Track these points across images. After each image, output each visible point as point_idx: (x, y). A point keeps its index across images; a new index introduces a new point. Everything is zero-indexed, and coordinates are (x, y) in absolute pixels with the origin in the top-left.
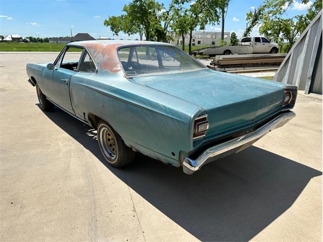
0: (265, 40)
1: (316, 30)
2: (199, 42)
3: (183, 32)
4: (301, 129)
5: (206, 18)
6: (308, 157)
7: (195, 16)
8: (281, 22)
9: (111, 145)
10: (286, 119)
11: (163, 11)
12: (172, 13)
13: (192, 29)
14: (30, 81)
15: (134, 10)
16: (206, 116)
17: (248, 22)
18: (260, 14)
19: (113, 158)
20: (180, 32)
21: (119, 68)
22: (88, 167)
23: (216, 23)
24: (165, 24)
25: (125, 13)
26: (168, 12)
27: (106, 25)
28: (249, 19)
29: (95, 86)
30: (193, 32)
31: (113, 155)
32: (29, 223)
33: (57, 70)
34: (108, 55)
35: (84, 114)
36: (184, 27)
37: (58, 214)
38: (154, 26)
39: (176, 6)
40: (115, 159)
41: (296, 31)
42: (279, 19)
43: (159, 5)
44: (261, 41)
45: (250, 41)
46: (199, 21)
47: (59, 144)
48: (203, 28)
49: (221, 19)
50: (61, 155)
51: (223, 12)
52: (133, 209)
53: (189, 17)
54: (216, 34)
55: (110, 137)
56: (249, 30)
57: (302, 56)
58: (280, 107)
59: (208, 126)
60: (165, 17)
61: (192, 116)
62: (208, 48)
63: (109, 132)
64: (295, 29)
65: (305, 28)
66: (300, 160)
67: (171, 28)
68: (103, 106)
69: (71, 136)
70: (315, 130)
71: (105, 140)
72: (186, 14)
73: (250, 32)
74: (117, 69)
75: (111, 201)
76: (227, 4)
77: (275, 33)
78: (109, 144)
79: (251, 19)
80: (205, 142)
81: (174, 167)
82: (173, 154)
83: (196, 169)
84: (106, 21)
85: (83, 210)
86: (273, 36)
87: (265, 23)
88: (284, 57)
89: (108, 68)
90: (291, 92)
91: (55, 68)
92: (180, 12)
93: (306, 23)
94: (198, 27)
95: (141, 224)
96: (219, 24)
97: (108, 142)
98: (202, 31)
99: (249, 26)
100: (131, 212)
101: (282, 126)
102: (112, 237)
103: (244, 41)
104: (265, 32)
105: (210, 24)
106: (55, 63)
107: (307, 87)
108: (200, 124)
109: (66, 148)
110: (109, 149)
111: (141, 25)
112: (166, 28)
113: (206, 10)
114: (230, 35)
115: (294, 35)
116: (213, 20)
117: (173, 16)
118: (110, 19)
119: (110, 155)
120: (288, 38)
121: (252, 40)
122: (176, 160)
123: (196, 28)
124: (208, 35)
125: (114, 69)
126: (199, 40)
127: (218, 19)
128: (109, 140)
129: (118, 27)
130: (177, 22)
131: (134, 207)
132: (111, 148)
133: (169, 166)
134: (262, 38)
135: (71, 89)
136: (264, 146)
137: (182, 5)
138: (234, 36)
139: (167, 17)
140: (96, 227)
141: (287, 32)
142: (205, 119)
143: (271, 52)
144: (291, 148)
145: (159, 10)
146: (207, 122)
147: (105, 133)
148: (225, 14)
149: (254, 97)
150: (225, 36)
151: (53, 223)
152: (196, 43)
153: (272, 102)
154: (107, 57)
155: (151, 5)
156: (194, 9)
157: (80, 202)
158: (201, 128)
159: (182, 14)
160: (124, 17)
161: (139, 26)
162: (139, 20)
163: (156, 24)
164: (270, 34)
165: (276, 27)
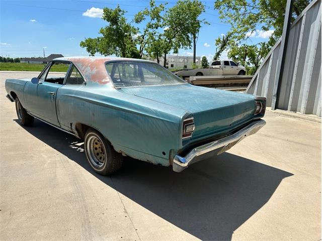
0: (233, 64)
1: (278, 53)
2: (172, 66)
3: (157, 55)
4: (271, 139)
5: (179, 43)
6: (279, 162)
7: (169, 41)
8: (247, 48)
9: (98, 154)
10: (258, 126)
11: (138, 35)
12: (147, 38)
13: (166, 52)
14: (8, 96)
15: (111, 33)
16: (192, 118)
17: (217, 47)
18: (228, 40)
19: (100, 166)
20: (154, 54)
21: (108, 80)
22: (75, 175)
23: (188, 47)
24: (141, 47)
25: (101, 36)
26: (143, 36)
27: (82, 46)
28: (218, 44)
29: (85, 96)
30: (167, 55)
31: (100, 163)
32: (21, 227)
33: (41, 83)
34: (96, 68)
35: (71, 124)
36: (158, 50)
37: (50, 218)
38: (130, 48)
39: (151, 30)
40: (103, 166)
41: (260, 56)
42: (244, 45)
43: (135, 29)
44: (230, 64)
45: (220, 64)
46: (172, 45)
47: (43, 156)
48: (176, 52)
49: (192, 44)
50: (46, 165)
51: (195, 37)
52: (124, 210)
53: (163, 42)
54: (188, 58)
55: (97, 146)
56: (218, 54)
57: (267, 76)
58: (252, 115)
59: (194, 128)
60: (141, 40)
61: (181, 117)
62: (181, 70)
63: (96, 141)
64: (259, 54)
65: (267, 53)
66: (272, 164)
67: (146, 51)
68: (93, 114)
69: (55, 148)
70: (282, 139)
71: (92, 149)
72: (160, 38)
73: (219, 56)
74: (106, 80)
75: (102, 205)
76: (198, 31)
77: (242, 57)
78: (96, 153)
79: (221, 45)
80: (192, 143)
81: (164, 166)
82: (164, 153)
83: (186, 165)
84: (82, 42)
85: (75, 214)
86: (240, 60)
87: (233, 48)
88: (251, 78)
89: (97, 79)
90: (262, 103)
91: (40, 82)
92: (154, 37)
93: (268, 49)
94: (172, 51)
95: (134, 223)
96: (191, 48)
97: (95, 151)
98: (176, 55)
99: (218, 51)
100: (123, 213)
101: (255, 132)
102: (106, 236)
103: (214, 64)
104: (233, 56)
105: (182, 48)
106: (40, 77)
107: (273, 104)
108: (188, 125)
109: (50, 160)
110: (96, 157)
111: (118, 47)
112: (141, 51)
113: (179, 36)
114: (201, 59)
115: (258, 60)
116: (185, 44)
117: (148, 39)
118: (87, 41)
119: (98, 163)
120: (254, 63)
121: (222, 63)
122: (166, 159)
123: (170, 52)
124: (180, 60)
125: (103, 81)
126: (172, 64)
127: (190, 43)
128: (96, 149)
129: (94, 49)
130: (151, 45)
131: (125, 210)
132: (98, 157)
133: (159, 166)
134: (231, 62)
135: (58, 101)
136: (240, 154)
137: (156, 30)
138: (205, 60)
139: (142, 41)
140: (90, 227)
141: (253, 57)
142: (191, 121)
143: (239, 74)
144: (263, 154)
145: (135, 33)
146: (193, 124)
147: (92, 142)
148: (196, 39)
149: (231, 105)
150: (197, 60)
151: (45, 227)
152: (169, 66)
153: (246, 110)
154: (95, 70)
155: (127, 28)
156: (168, 34)
157: (71, 207)
158: (189, 129)
159: (157, 39)
160: (100, 40)
161: (115, 48)
162: (116, 42)
163: (132, 46)
164: (237, 59)
165: (243, 52)
